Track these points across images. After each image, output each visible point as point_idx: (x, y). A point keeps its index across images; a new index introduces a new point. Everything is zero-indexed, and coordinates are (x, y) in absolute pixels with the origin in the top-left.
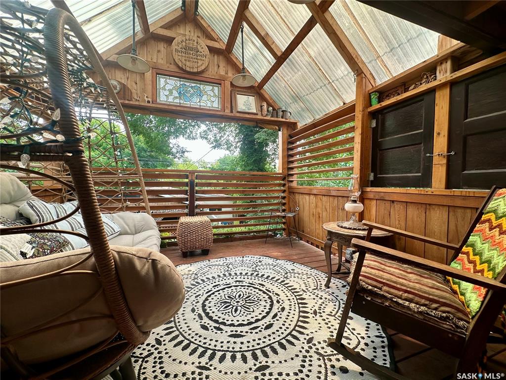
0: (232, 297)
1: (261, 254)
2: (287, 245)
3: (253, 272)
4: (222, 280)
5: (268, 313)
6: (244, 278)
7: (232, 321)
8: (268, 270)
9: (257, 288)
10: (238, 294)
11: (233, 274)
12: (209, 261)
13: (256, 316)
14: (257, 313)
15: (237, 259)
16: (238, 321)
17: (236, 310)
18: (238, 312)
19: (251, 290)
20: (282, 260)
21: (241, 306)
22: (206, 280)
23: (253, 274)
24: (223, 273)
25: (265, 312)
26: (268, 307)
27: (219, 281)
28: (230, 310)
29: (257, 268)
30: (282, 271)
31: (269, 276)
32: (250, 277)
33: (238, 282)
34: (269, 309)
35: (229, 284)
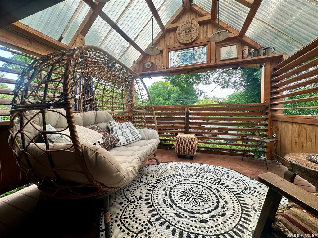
0: (191, 190)
1: (233, 168)
2: (263, 166)
3: (217, 179)
4: (191, 178)
5: (209, 212)
6: (207, 181)
7: (181, 205)
8: (231, 182)
9: (212, 191)
10: (196, 190)
11: (201, 176)
12: (191, 163)
13: (199, 210)
14: (201, 208)
15: (210, 167)
16: (185, 207)
17: (188, 200)
18: (189, 202)
19: (207, 191)
20: (249, 177)
21: (193, 199)
22: (182, 174)
23: (216, 180)
24: (195, 173)
25: (207, 210)
26: (213, 207)
27: (189, 178)
28: (184, 198)
29: (222, 177)
30: (243, 186)
31: (228, 186)
32: (212, 182)
33: (201, 183)
34: (212, 209)
35: (194, 182)
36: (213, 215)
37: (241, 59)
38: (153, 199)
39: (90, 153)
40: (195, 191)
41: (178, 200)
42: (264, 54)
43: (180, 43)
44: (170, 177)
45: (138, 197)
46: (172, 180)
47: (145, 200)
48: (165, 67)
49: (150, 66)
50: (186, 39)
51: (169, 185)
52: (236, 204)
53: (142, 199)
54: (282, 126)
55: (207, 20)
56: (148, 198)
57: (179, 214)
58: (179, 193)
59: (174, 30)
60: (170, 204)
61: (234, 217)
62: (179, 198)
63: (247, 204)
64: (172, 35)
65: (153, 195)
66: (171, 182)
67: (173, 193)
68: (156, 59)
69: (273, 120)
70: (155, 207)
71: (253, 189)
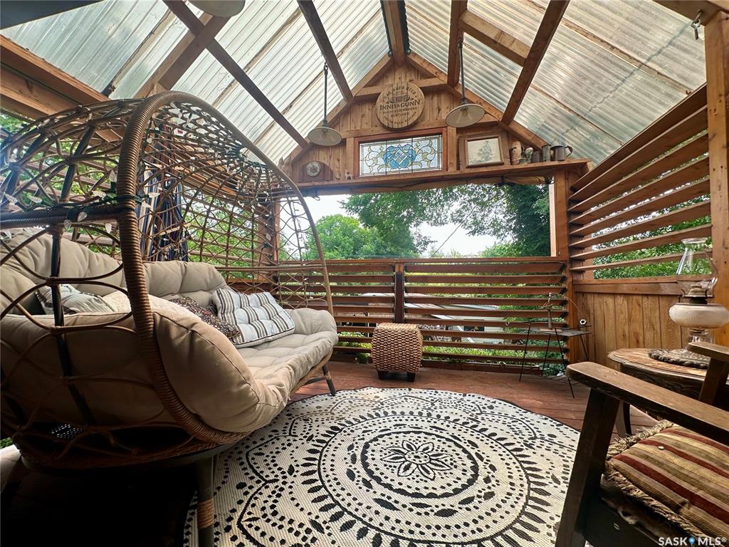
0: (413, 447)
1: (502, 396)
2: (564, 391)
3: (470, 421)
4: (412, 420)
5: (457, 491)
6: (448, 426)
7: (392, 480)
8: (500, 425)
9: (460, 446)
10: (425, 446)
11: (434, 415)
12: (410, 390)
13: (433, 488)
14: (437, 485)
15: (453, 396)
16: (400, 484)
17: (407, 468)
18: (409, 472)
19: (449, 446)
20: (537, 414)
21: (417, 465)
22: (390, 414)
23: (468, 423)
24: (420, 410)
25: (453, 487)
26: (464, 481)
27: (407, 420)
28: (398, 465)
29: (479, 417)
30: (525, 432)
31: (495, 434)
32: (458, 427)
33: (434, 429)
34: (462, 485)
35: (419, 428)
36: (465, 497)
37: (507, 166)
38: (322, 470)
39: (174, 332)
40: (422, 448)
41: (383, 469)
42: (552, 159)
43: (383, 126)
44: (361, 420)
45: (286, 469)
46: (366, 428)
47: (303, 475)
48: (351, 175)
49: (318, 170)
50: (395, 119)
51: (361, 437)
52: (514, 469)
53: (295, 473)
54: (595, 303)
55: (440, 85)
56: (310, 468)
57: (387, 500)
58: (385, 454)
59: (373, 99)
60: (364, 480)
61: (512, 500)
62: (385, 465)
63: (539, 470)
64: (366, 109)
65: (322, 462)
66: (364, 432)
67: (372, 455)
68: (330, 157)
69: (576, 292)
70: (328, 488)
71: (547, 438)
